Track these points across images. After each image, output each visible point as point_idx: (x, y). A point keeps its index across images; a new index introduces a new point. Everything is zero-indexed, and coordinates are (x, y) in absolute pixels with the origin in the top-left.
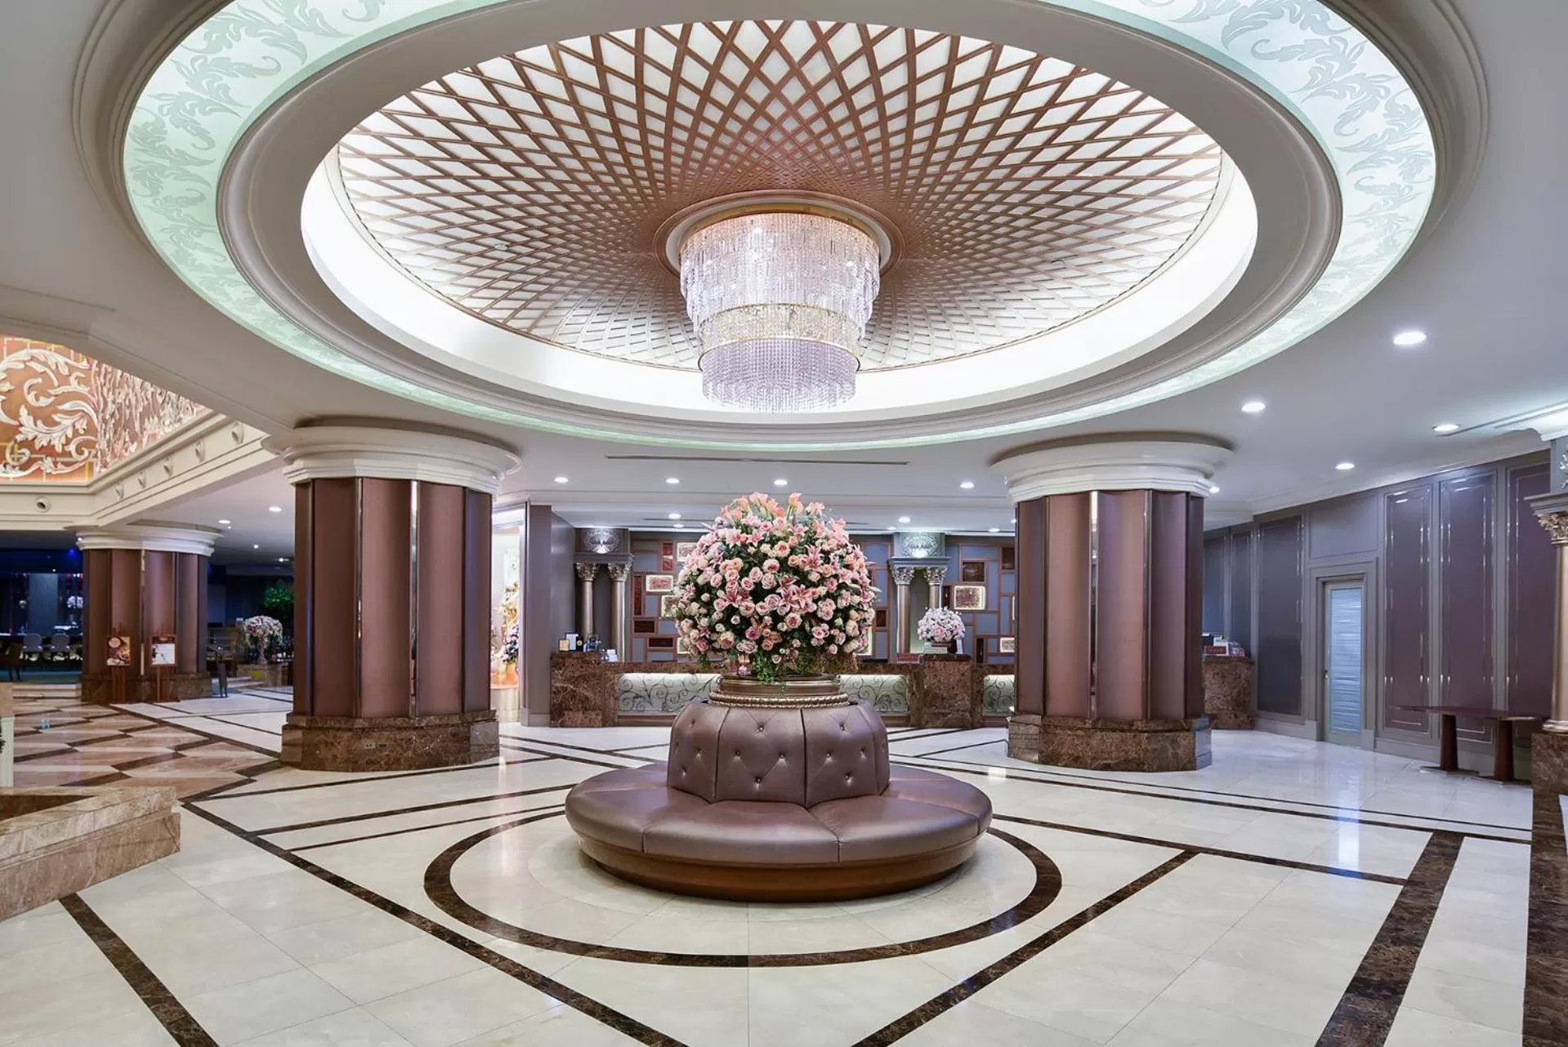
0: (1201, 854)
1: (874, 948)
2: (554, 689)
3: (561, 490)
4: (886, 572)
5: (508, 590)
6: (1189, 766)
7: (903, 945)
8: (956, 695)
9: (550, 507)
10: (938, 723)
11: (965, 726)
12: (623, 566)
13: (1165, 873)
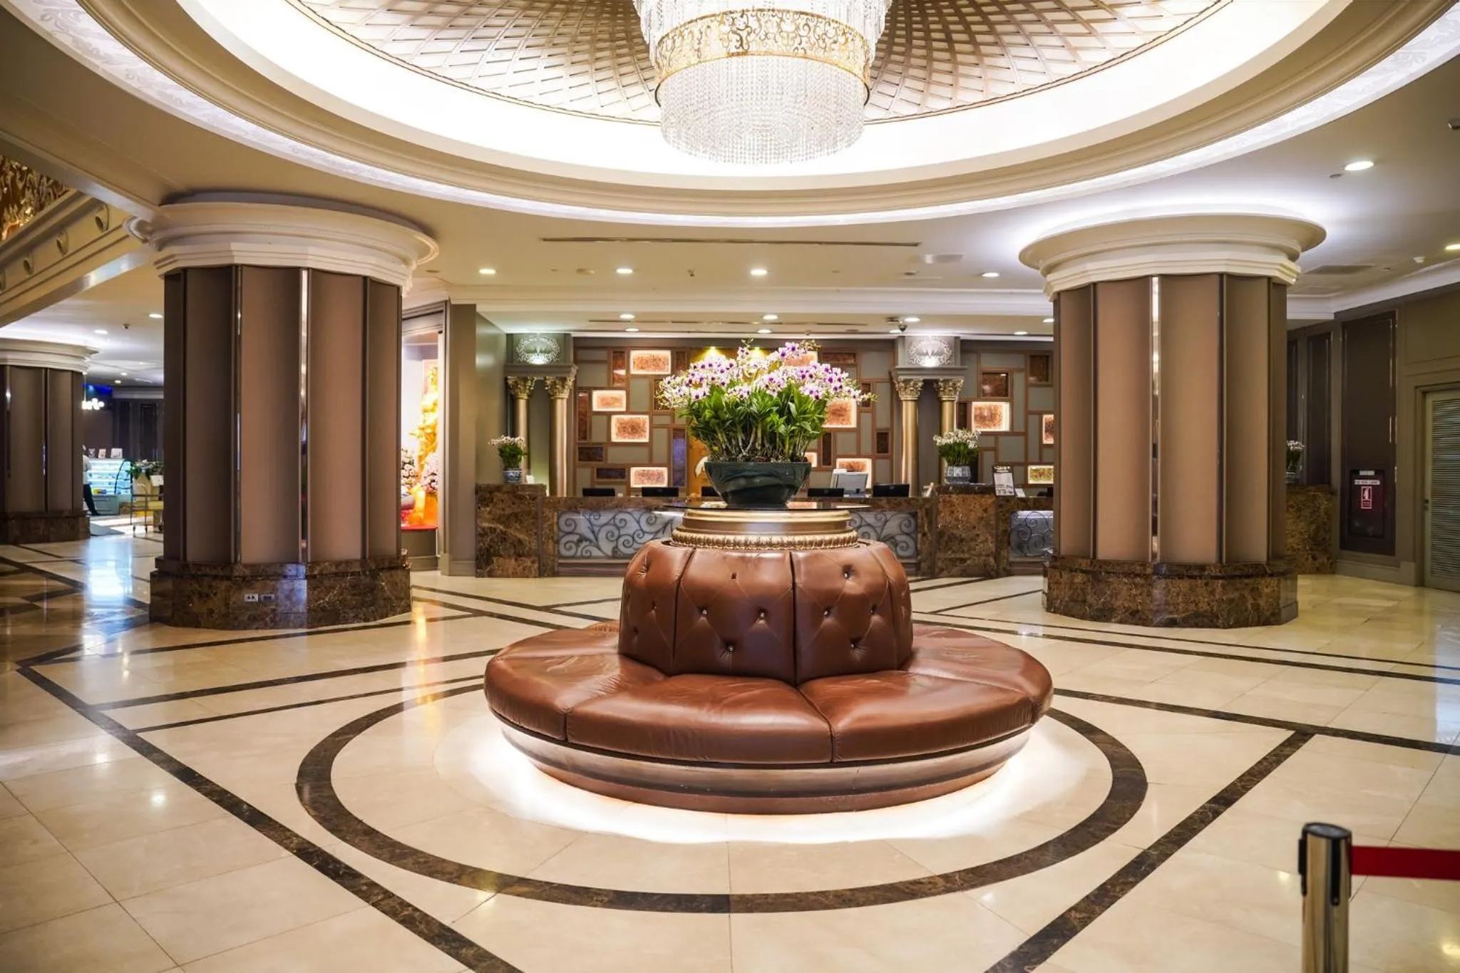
0: (1317, 736)
1: (906, 882)
2: (479, 529)
3: (487, 285)
4: (888, 386)
5: (425, 411)
6: (1272, 619)
7: (946, 877)
8: (978, 535)
9: (474, 306)
10: (955, 570)
11: (987, 574)
12: (564, 380)
13: (1279, 762)
